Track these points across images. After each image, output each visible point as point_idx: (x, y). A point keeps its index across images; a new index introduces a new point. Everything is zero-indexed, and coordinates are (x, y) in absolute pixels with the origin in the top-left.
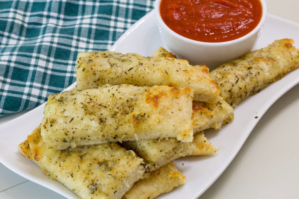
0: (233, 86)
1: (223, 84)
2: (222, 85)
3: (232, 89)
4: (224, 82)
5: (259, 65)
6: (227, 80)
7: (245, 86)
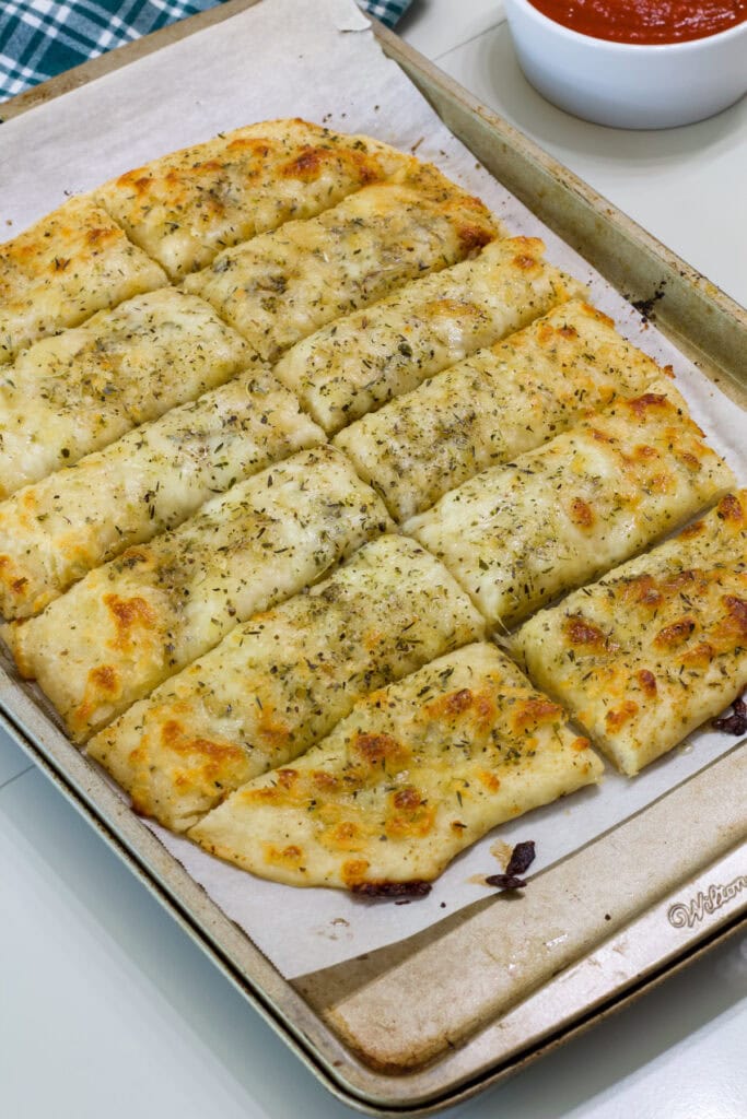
0: (355, 394)
1: (328, 388)
2: (325, 391)
3: (351, 403)
4: (331, 382)
5: (434, 328)
6: (339, 374)
7: (390, 390)
